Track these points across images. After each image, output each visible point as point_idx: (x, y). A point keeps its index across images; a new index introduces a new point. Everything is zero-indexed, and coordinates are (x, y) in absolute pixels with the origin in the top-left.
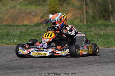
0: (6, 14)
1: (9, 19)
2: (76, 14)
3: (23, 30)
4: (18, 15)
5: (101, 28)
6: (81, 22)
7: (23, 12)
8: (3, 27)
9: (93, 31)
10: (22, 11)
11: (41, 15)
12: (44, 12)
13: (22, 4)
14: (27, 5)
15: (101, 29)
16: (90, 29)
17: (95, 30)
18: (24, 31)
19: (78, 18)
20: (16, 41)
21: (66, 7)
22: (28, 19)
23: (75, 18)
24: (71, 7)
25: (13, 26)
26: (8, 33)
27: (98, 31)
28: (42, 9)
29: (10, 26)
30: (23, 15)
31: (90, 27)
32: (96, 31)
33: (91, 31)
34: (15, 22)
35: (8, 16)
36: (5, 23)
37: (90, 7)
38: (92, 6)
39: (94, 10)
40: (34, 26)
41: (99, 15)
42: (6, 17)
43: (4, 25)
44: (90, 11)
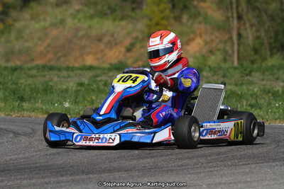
0: (40, 39)
1: (48, 52)
2: (212, 41)
3: (83, 79)
4: (71, 41)
5: (276, 76)
6: (225, 60)
7: (83, 36)
8: (34, 72)
9: (258, 83)
10: (81, 34)
11: (127, 42)
12: (134, 35)
13: (81, 15)
14: (92, 17)
15: (277, 79)
16: (248, 77)
17: (263, 80)
18: (86, 82)
19: (219, 50)
20: (67, 105)
21: (190, 23)
22: (95, 54)
23: (211, 52)
24: (200, 23)
25: (59, 70)
26: (47, 86)
27: (269, 83)
28: (130, 27)
29: (52, 68)
30: (84, 42)
31: (249, 74)
32: (264, 83)
33: (251, 83)
34: (62, 59)
35: (45, 45)
36: (39, 62)
37: (248, 25)
38: (254, 21)
39: (257, 31)
40: (110, 70)
41: (270, 44)
42: (42, 47)
43: (37, 66)
44: (250, 35)
